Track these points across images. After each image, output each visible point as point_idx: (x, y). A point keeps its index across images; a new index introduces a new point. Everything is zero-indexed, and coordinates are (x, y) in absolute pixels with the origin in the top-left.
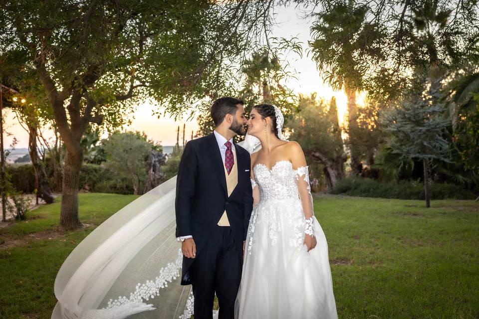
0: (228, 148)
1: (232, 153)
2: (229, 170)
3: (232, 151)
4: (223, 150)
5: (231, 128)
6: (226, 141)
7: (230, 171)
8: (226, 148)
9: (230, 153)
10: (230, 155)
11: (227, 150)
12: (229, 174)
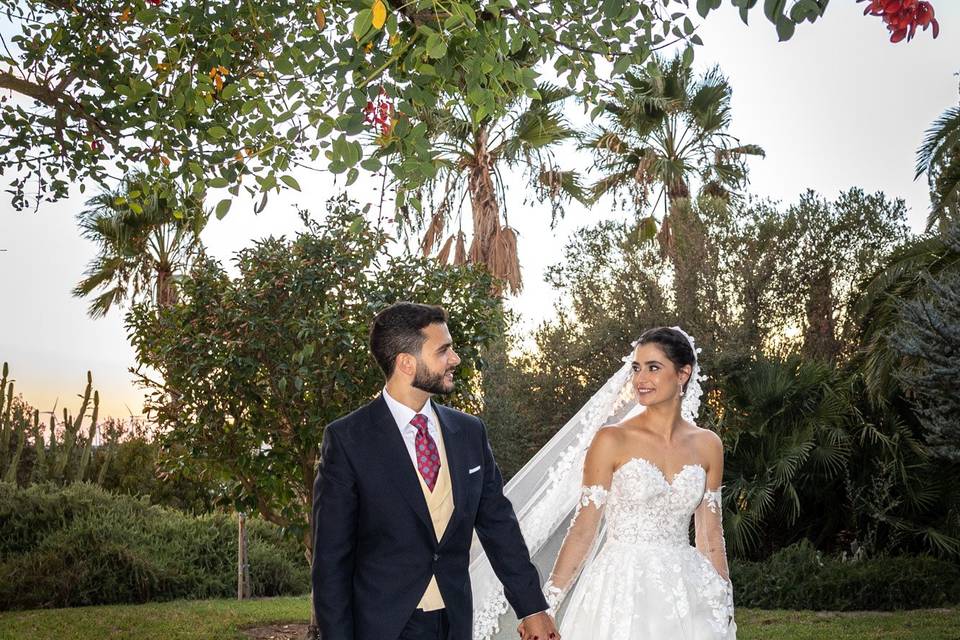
0: (420, 430)
1: (430, 440)
2: (429, 482)
3: (432, 434)
4: (409, 436)
5: (415, 384)
6: (411, 414)
7: (434, 482)
8: (416, 431)
9: (425, 442)
10: (427, 446)
11: (417, 435)
12: (431, 489)
